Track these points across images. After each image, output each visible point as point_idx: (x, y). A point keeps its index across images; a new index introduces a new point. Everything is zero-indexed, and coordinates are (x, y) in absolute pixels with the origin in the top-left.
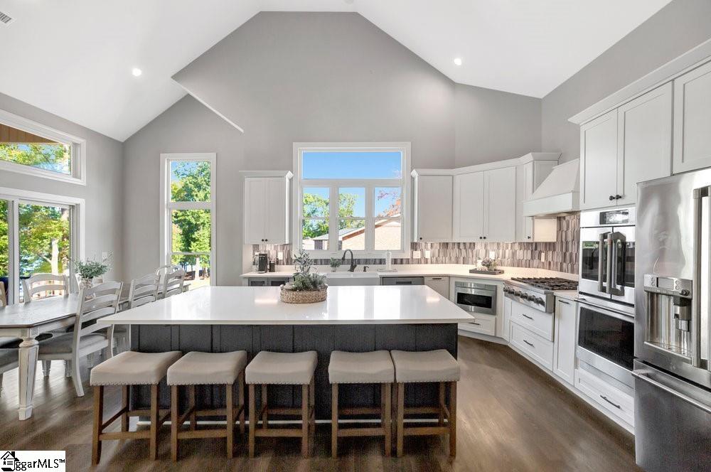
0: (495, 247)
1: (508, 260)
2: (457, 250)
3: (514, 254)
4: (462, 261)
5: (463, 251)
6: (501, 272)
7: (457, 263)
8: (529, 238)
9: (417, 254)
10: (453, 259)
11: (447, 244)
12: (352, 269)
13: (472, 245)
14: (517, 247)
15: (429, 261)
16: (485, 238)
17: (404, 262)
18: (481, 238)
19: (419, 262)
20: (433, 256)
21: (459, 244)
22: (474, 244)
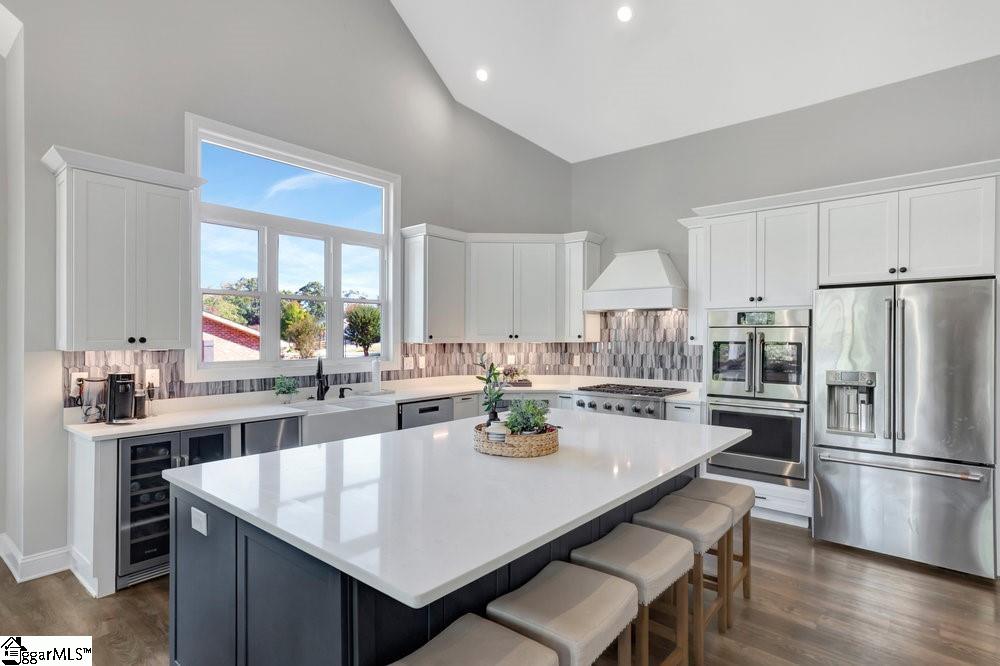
0: (515, 350)
1: (532, 366)
2: (458, 354)
3: (540, 358)
4: (465, 371)
5: (467, 356)
6: (527, 383)
7: (458, 373)
8: (579, 337)
9: (409, 363)
10: (452, 368)
11: (444, 345)
12: (321, 396)
13: (481, 347)
14: (543, 349)
15: (424, 374)
16: (516, 337)
17: (392, 376)
18: (511, 337)
19: (411, 375)
20: (428, 364)
21: (460, 345)
22: (484, 345)
